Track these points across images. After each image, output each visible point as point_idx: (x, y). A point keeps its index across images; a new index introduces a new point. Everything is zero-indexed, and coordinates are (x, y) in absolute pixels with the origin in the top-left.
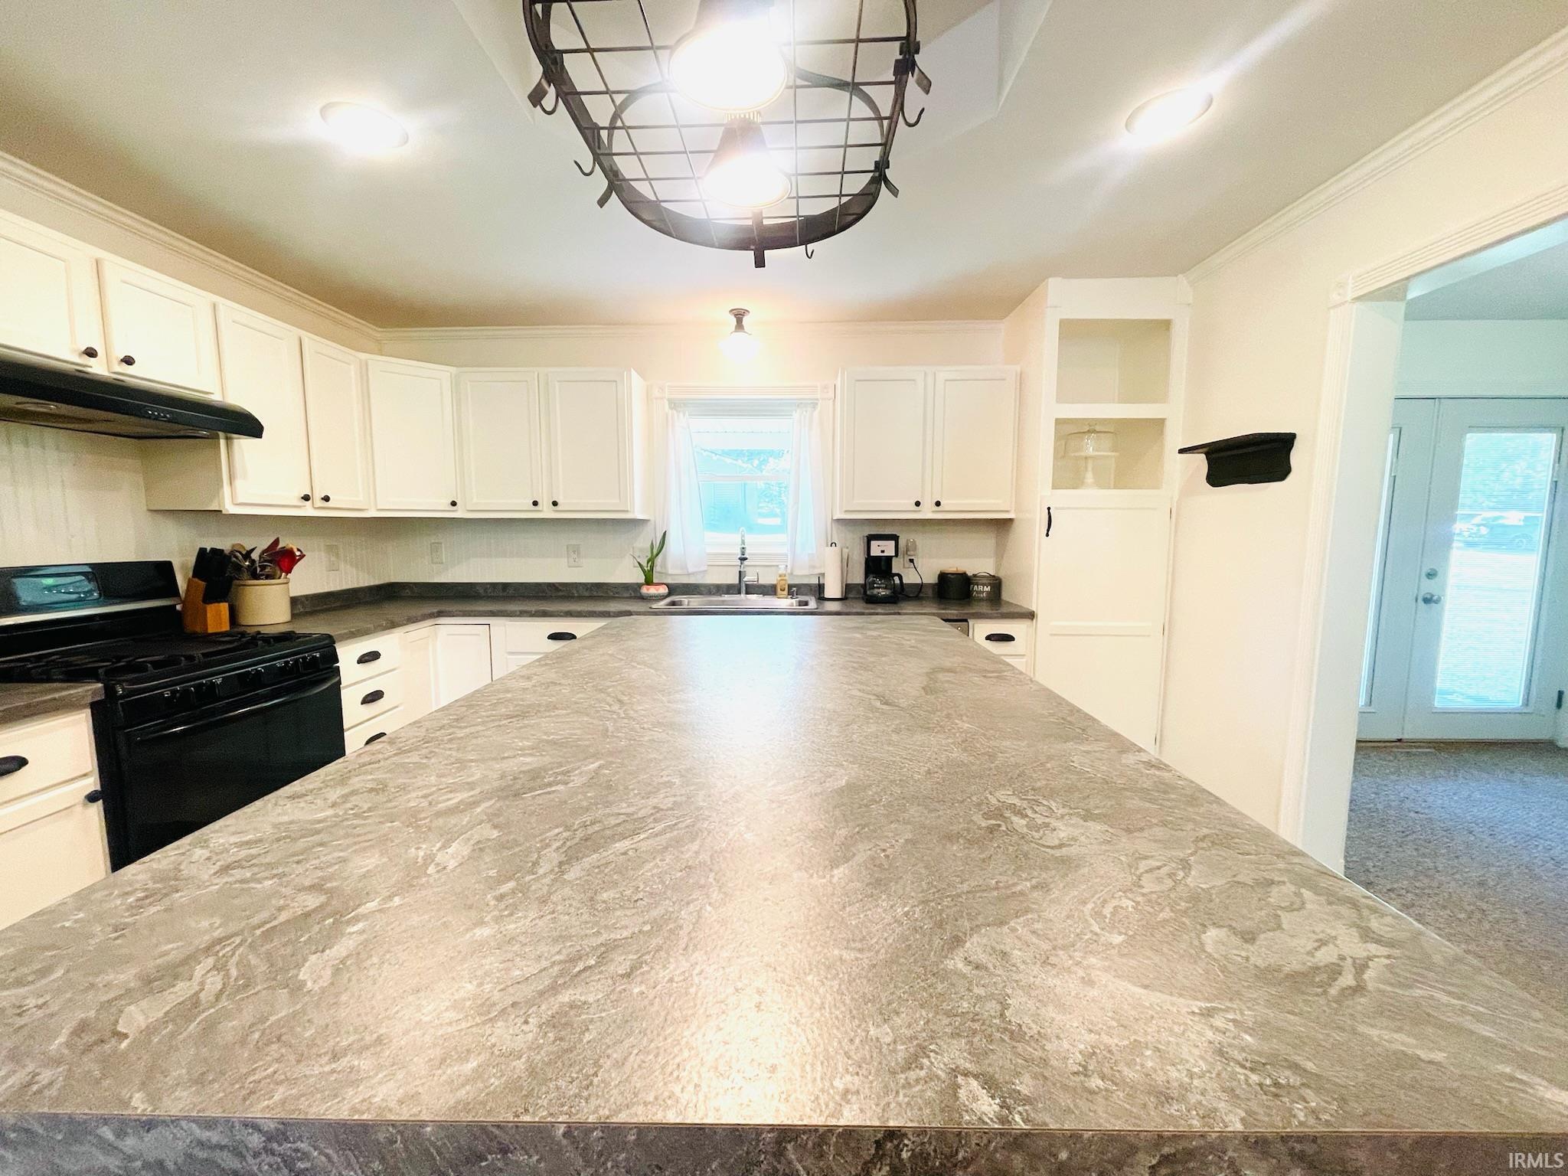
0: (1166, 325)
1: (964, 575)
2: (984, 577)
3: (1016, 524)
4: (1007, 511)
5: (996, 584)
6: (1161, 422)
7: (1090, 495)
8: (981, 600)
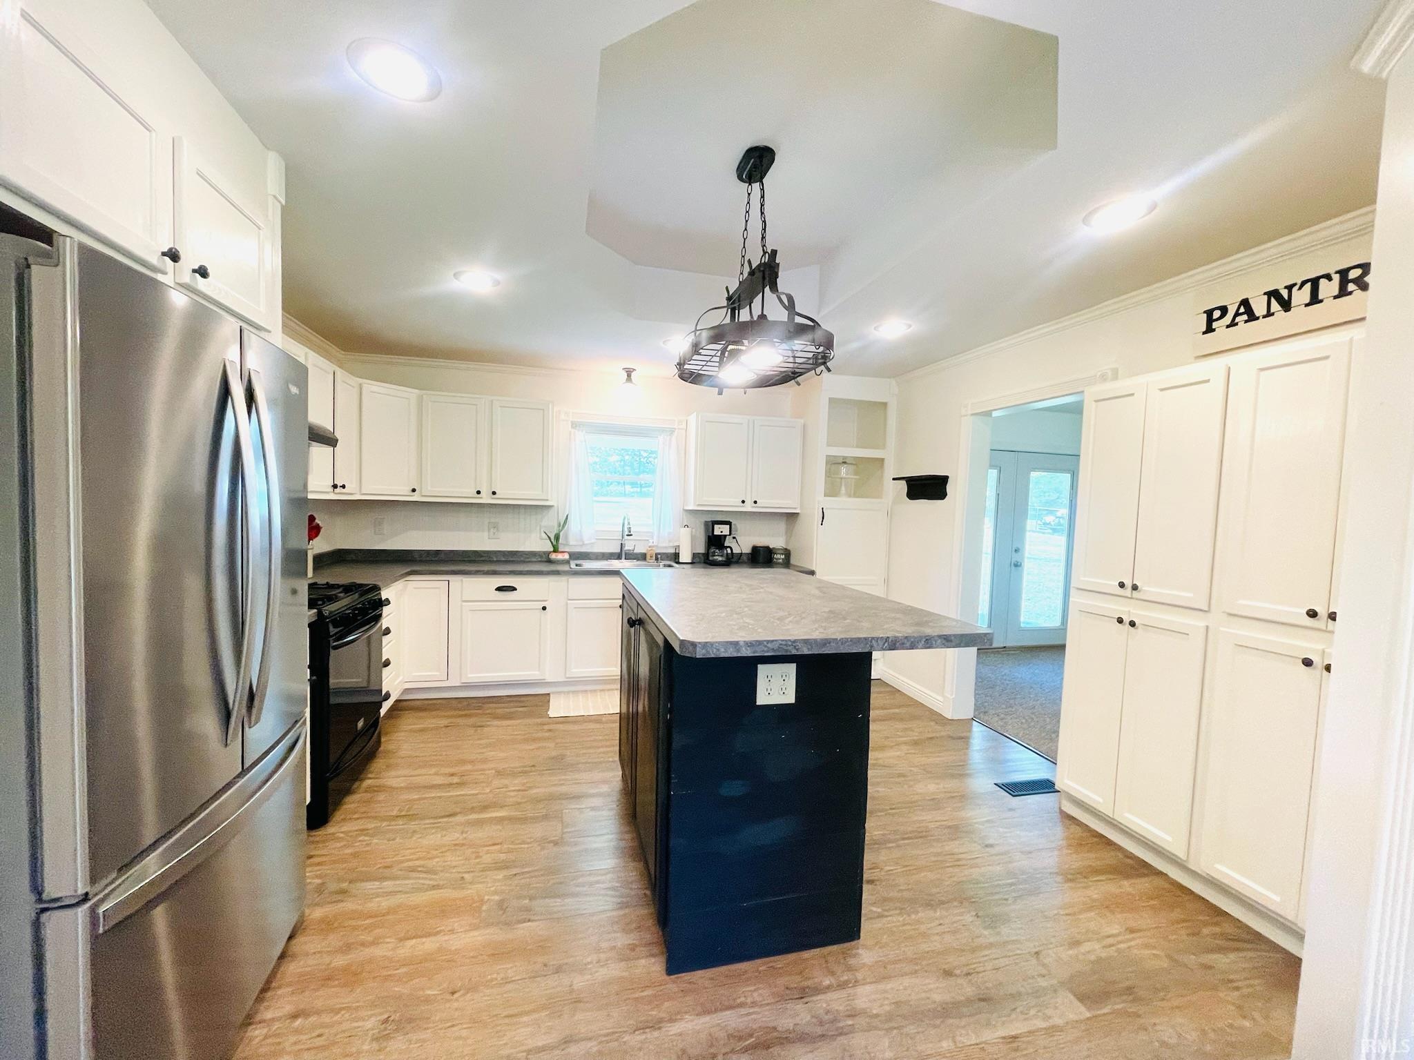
0: (885, 405)
1: (768, 548)
2: (779, 549)
3: (801, 518)
4: (795, 508)
5: (787, 553)
6: (881, 461)
7: (843, 501)
8: (779, 563)
